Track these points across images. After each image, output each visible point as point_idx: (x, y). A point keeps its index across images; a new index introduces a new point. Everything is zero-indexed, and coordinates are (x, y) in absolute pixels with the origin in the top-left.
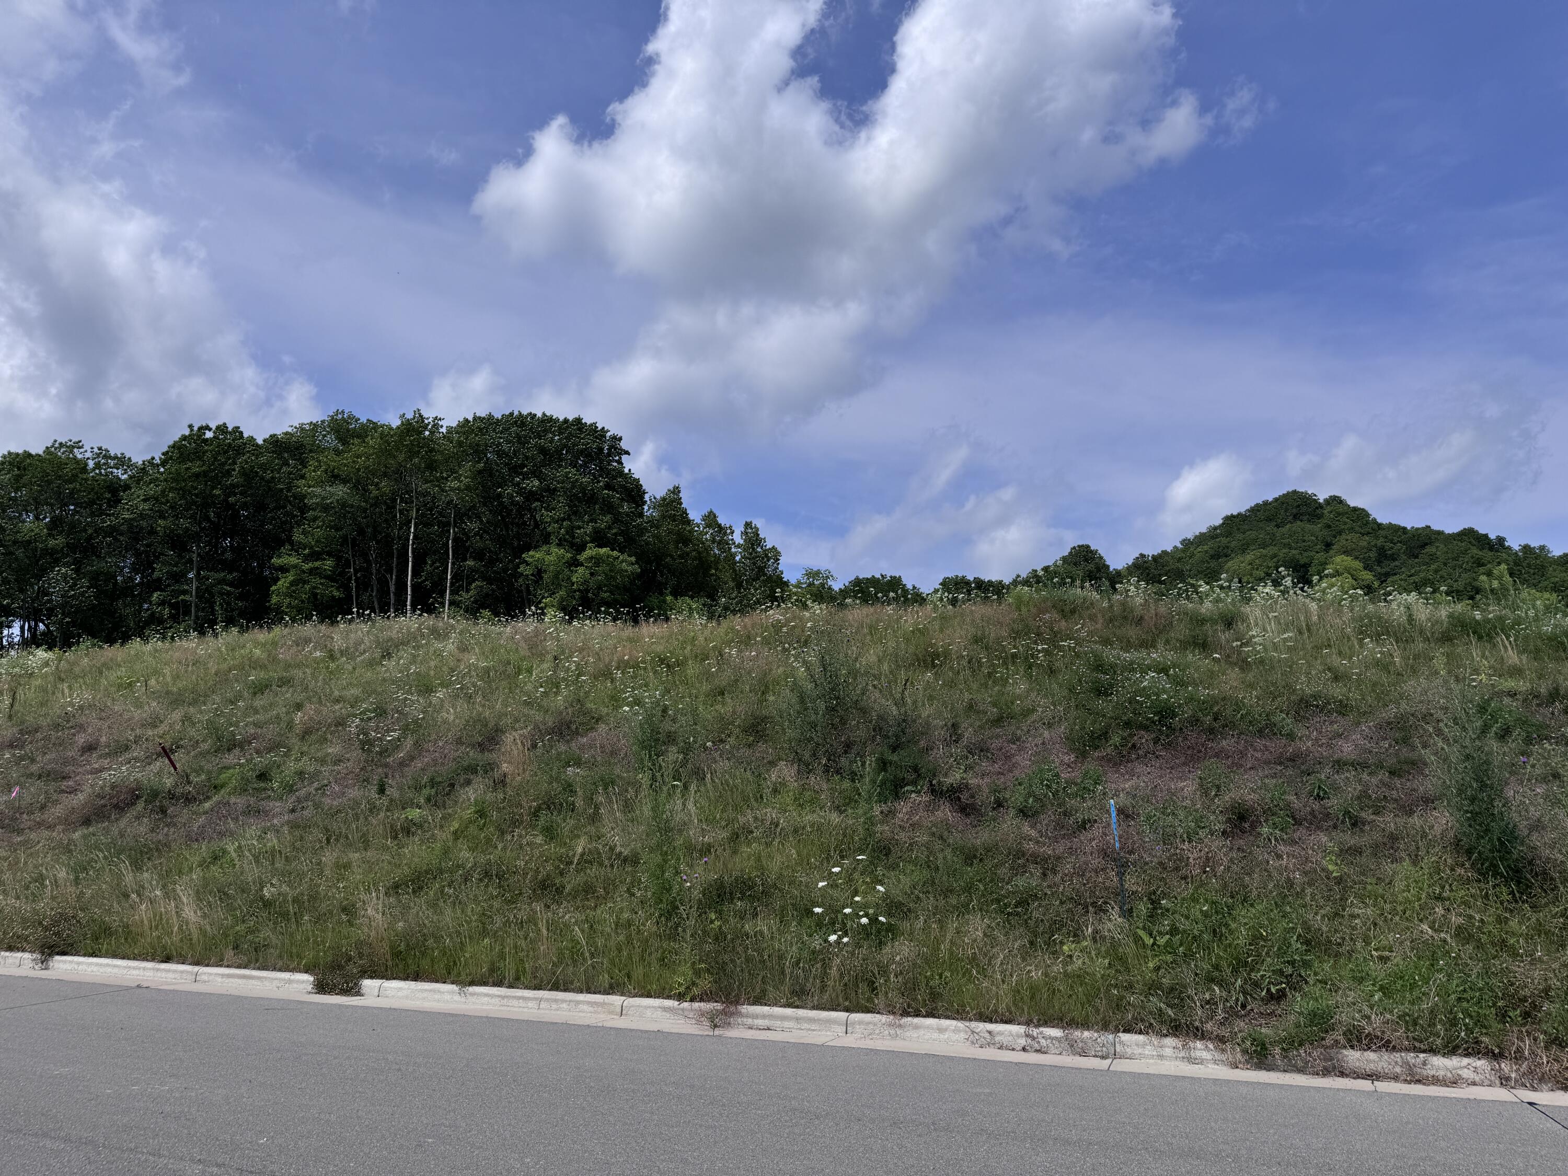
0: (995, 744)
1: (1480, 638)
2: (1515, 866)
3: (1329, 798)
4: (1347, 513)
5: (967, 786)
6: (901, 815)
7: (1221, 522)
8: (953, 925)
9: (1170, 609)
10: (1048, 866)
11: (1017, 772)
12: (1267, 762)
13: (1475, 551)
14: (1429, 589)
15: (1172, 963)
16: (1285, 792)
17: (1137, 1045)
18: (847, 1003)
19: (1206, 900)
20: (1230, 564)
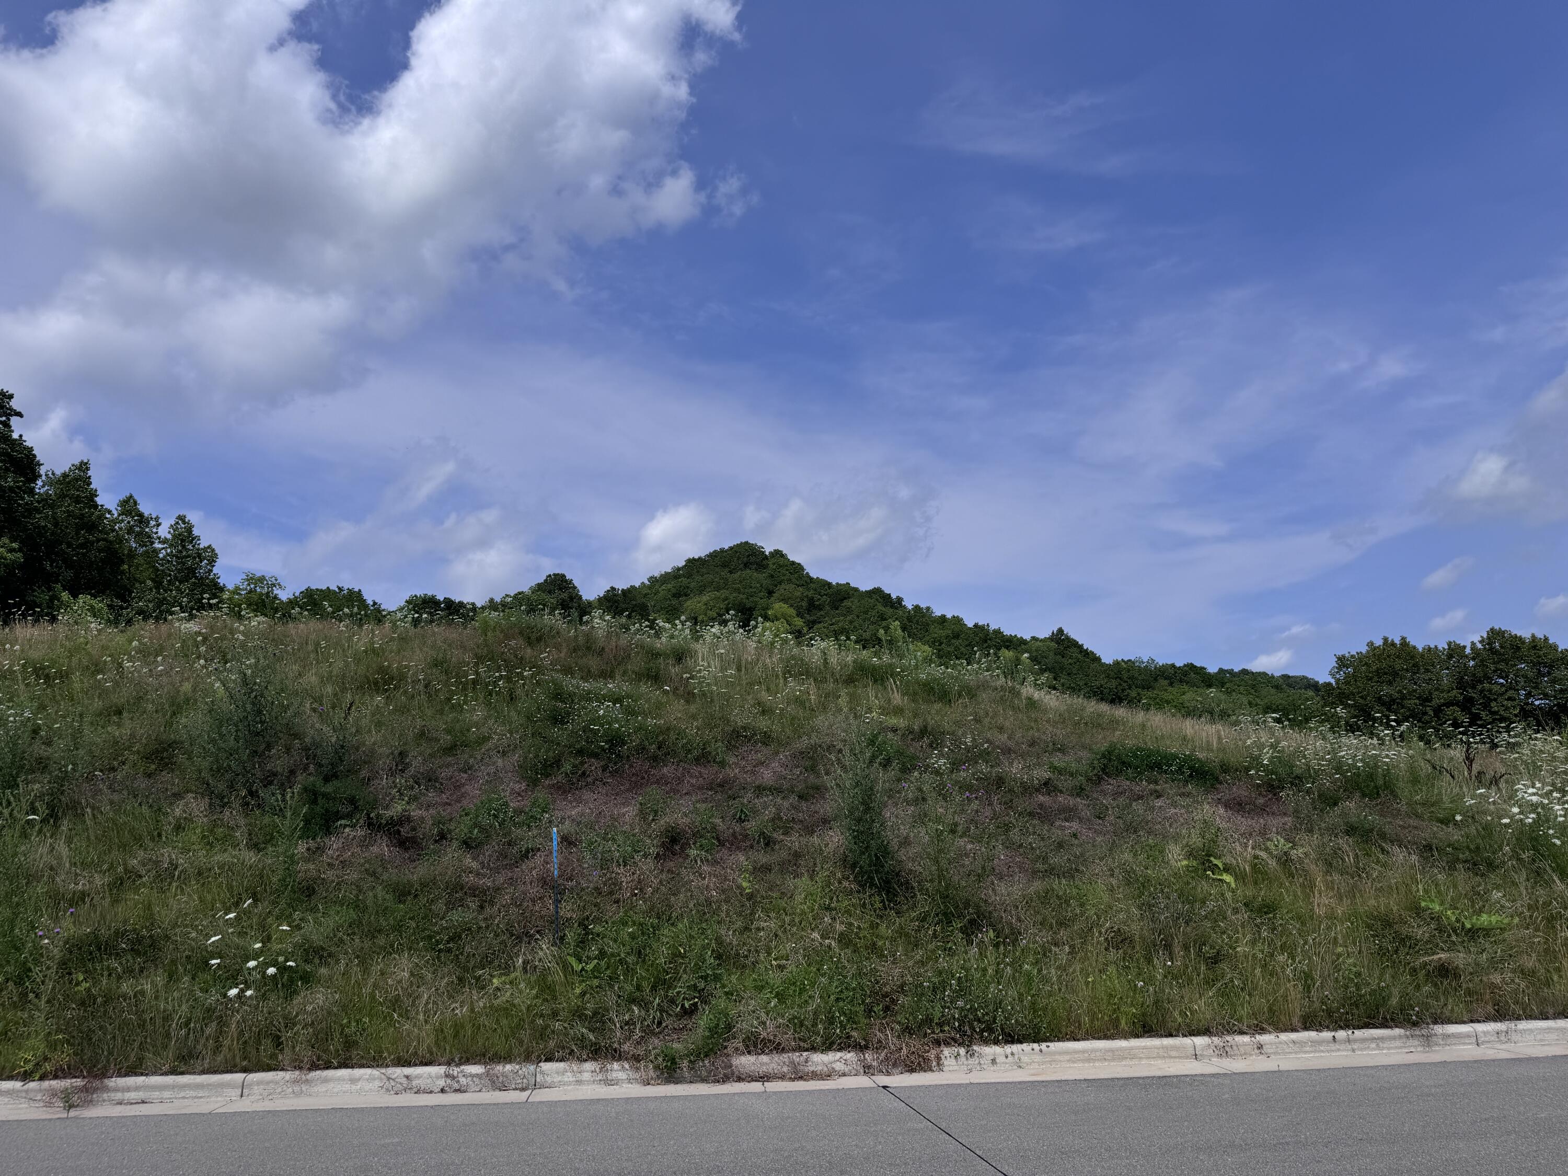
0: (444, 774)
1: (876, 681)
2: (886, 878)
3: (748, 821)
4: (787, 566)
5: (409, 819)
6: (330, 852)
7: (684, 563)
8: (376, 968)
9: (630, 642)
10: (485, 898)
11: (465, 802)
12: (700, 788)
13: (880, 607)
14: (843, 638)
15: (597, 987)
16: (713, 815)
17: (557, 1073)
18: (245, 1063)
19: (634, 923)
20: (689, 603)
